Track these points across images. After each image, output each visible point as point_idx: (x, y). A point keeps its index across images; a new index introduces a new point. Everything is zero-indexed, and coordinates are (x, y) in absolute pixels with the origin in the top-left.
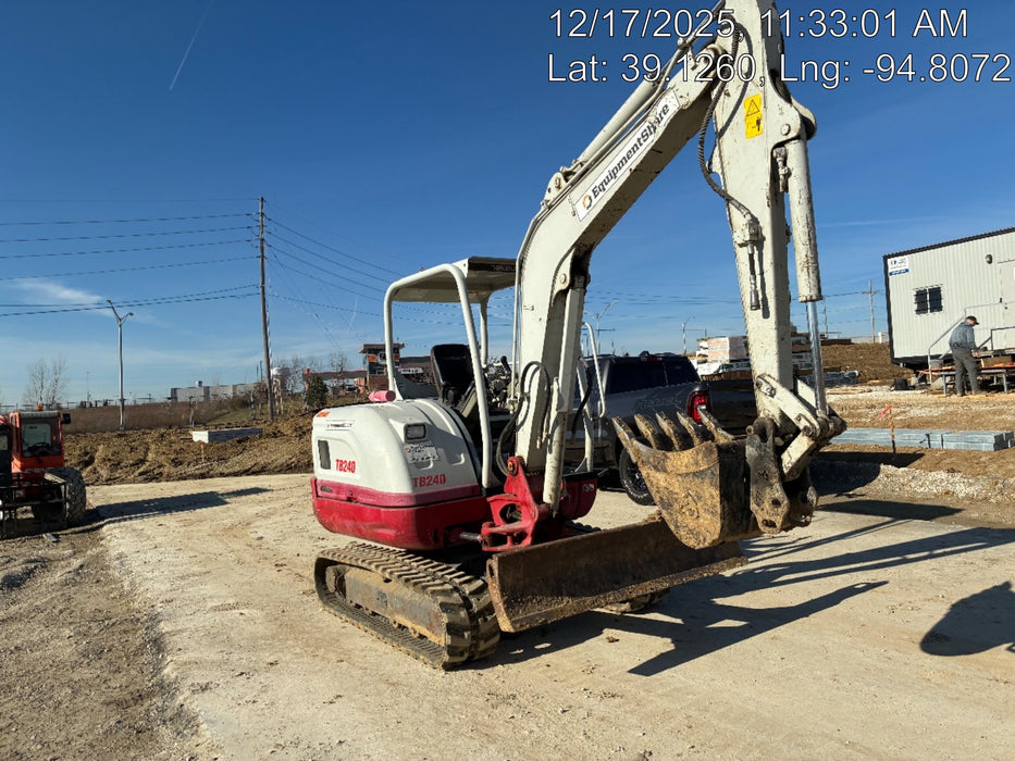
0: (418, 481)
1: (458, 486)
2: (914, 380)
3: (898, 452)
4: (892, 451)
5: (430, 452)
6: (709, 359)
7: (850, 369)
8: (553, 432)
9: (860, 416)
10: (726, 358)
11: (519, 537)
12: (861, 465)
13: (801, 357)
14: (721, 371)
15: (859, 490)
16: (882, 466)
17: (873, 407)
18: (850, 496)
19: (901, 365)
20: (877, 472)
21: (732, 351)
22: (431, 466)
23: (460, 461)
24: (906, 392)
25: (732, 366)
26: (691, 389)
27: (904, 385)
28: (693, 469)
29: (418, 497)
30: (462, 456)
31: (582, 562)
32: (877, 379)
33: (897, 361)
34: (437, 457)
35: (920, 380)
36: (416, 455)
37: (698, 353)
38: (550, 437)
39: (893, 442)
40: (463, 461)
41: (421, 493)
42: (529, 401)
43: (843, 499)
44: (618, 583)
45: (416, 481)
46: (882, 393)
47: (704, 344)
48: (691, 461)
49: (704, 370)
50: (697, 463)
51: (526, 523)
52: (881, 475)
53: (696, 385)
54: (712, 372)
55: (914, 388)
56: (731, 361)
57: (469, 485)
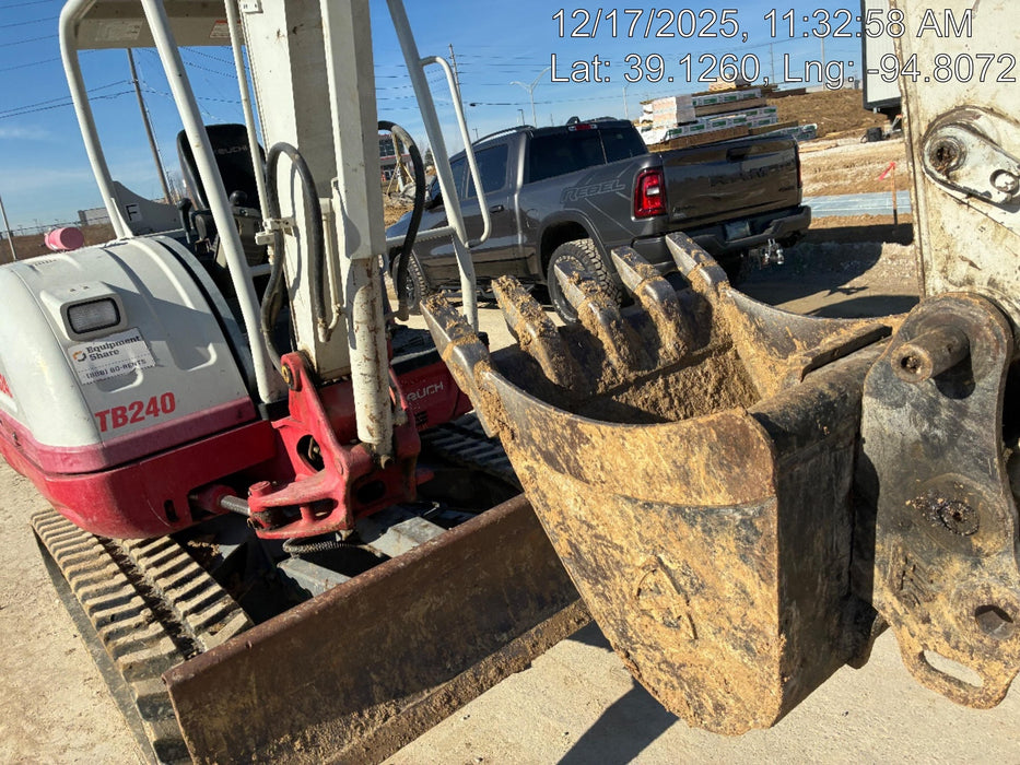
0: (109, 417)
1: (206, 412)
2: (888, 128)
3: (900, 222)
4: (892, 222)
5: (133, 351)
6: (655, 125)
7: (807, 122)
8: (350, 302)
9: (837, 177)
10: (672, 122)
11: (323, 506)
12: (856, 247)
13: (756, 113)
14: (667, 139)
15: (857, 282)
16: (885, 246)
17: (852, 165)
18: (848, 292)
19: (875, 110)
20: (877, 254)
21: (679, 113)
22: (140, 379)
23: (207, 359)
24: (882, 143)
25: (680, 131)
26: (638, 165)
27: (876, 135)
28: (672, 493)
29: (108, 451)
30: (211, 348)
31: (418, 610)
32: (834, 131)
33: (869, 107)
34: (150, 362)
35: (895, 128)
36: (101, 364)
37: (641, 119)
38: (345, 313)
39: (895, 211)
40: (214, 358)
41: (116, 440)
42: (298, 235)
43: (839, 298)
44: (505, 628)
45: (100, 420)
46: (853, 147)
47: (648, 108)
48: (666, 467)
49: (650, 138)
50: (685, 476)
51: (331, 480)
52: (883, 258)
53: (643, 161)
54: (658, 141)
55: (888, 136)
56: (680, 124)
57: (230, 405)
